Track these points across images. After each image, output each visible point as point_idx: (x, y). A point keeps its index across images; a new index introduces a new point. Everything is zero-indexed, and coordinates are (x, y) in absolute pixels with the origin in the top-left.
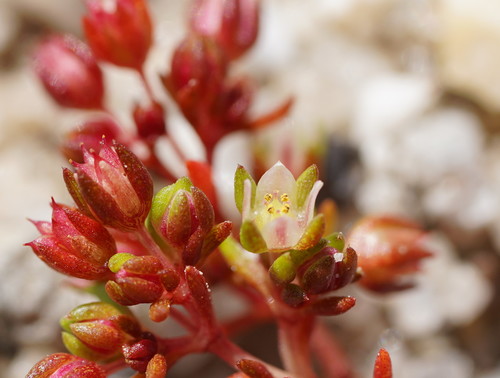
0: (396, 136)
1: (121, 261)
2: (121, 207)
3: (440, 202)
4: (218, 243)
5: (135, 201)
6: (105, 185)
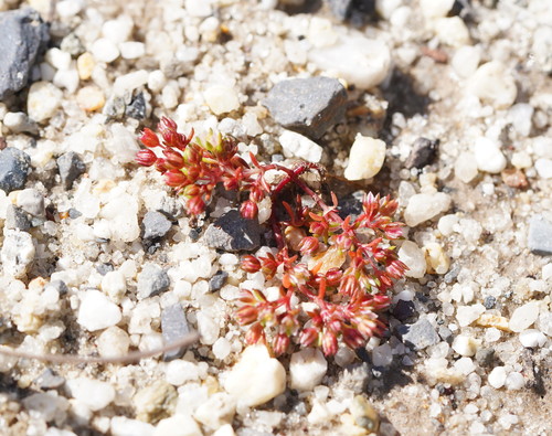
2: (179, 161)
5: (180, 159)
6: (172, 159)
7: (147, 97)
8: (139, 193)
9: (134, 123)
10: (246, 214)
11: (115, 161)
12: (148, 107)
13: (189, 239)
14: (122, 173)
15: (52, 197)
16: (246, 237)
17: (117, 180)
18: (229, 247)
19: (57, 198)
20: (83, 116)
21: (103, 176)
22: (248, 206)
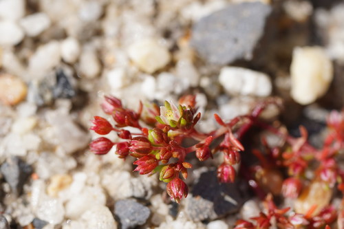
0: (157, 90)
1: (158, 156)
2: (147, 147)
3: (178, 90)
4: (167, 134)
5: (147, 144)
6: (140, 147)
7: (68, 72)
8: (100, 182)
9: (64, 105)
10: (225, 179)
11: (60, 152)
12: (73, 82)
13: (170, 218)
14: (72, 163)
15: (9, 210)
16: (228, 199)
17: (70, 172)
18: (214, 216)
19: (13, 210)
20: (9, 111)
21: (54, 173)
22: (225, 169)
